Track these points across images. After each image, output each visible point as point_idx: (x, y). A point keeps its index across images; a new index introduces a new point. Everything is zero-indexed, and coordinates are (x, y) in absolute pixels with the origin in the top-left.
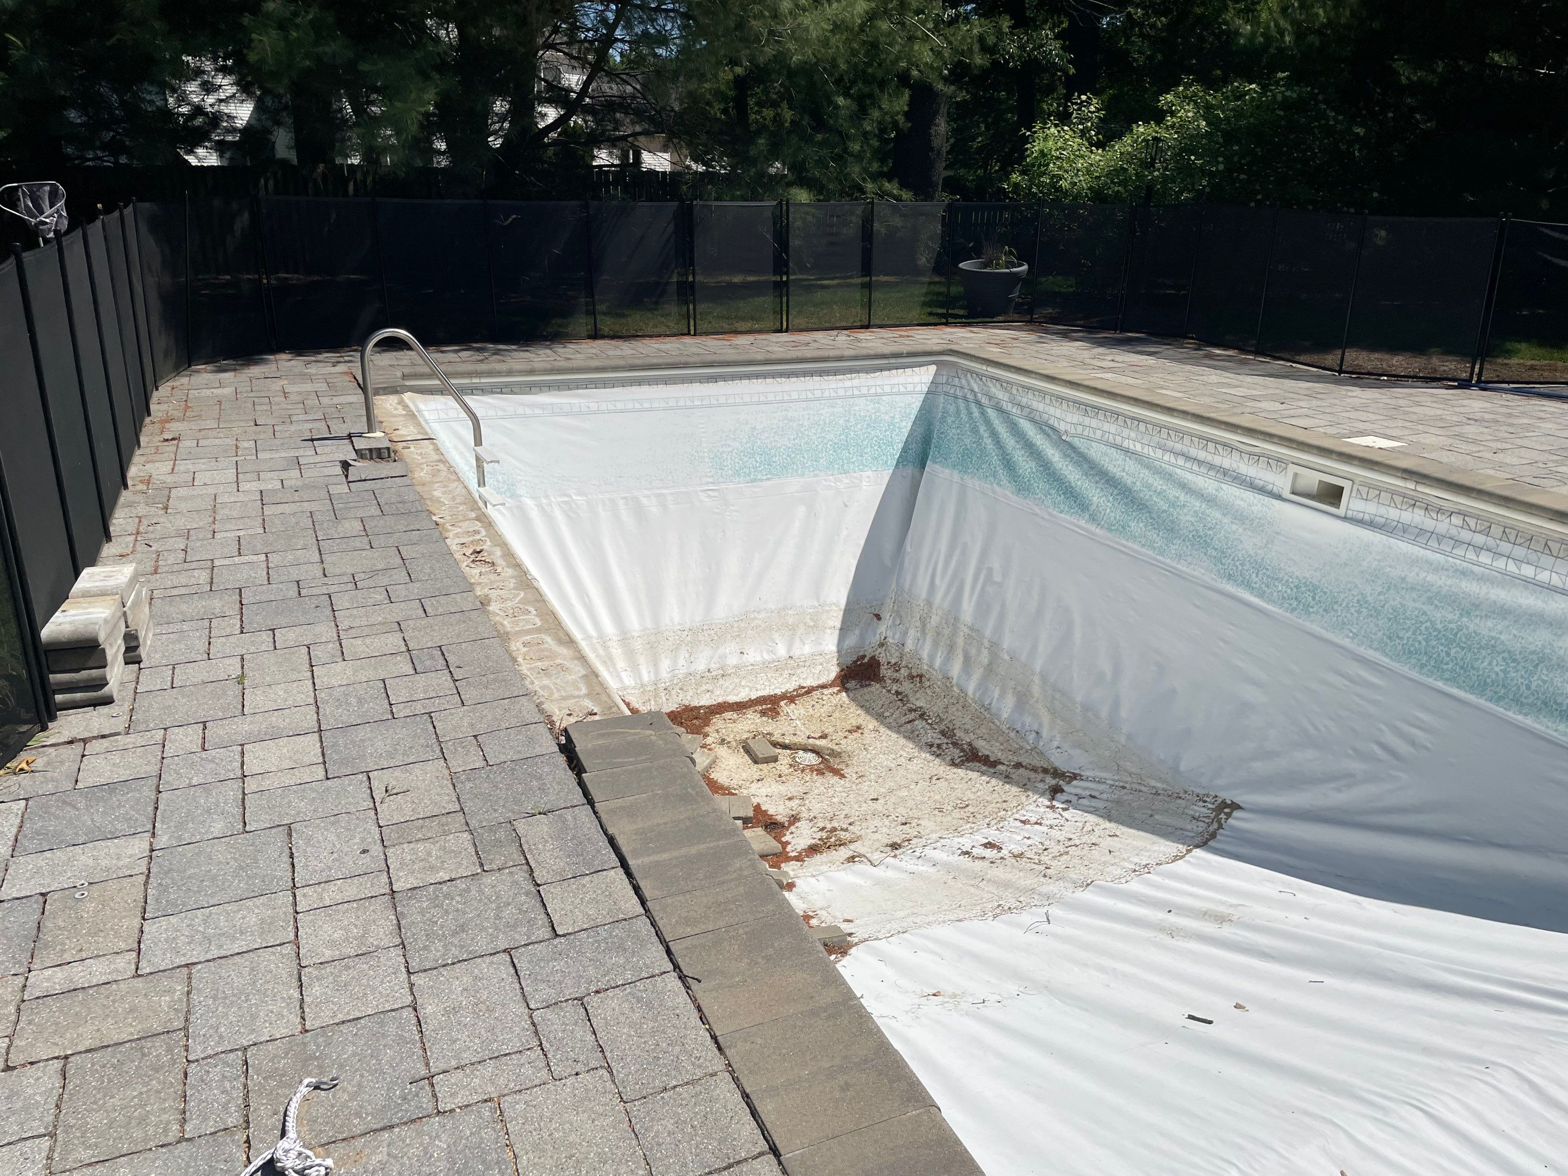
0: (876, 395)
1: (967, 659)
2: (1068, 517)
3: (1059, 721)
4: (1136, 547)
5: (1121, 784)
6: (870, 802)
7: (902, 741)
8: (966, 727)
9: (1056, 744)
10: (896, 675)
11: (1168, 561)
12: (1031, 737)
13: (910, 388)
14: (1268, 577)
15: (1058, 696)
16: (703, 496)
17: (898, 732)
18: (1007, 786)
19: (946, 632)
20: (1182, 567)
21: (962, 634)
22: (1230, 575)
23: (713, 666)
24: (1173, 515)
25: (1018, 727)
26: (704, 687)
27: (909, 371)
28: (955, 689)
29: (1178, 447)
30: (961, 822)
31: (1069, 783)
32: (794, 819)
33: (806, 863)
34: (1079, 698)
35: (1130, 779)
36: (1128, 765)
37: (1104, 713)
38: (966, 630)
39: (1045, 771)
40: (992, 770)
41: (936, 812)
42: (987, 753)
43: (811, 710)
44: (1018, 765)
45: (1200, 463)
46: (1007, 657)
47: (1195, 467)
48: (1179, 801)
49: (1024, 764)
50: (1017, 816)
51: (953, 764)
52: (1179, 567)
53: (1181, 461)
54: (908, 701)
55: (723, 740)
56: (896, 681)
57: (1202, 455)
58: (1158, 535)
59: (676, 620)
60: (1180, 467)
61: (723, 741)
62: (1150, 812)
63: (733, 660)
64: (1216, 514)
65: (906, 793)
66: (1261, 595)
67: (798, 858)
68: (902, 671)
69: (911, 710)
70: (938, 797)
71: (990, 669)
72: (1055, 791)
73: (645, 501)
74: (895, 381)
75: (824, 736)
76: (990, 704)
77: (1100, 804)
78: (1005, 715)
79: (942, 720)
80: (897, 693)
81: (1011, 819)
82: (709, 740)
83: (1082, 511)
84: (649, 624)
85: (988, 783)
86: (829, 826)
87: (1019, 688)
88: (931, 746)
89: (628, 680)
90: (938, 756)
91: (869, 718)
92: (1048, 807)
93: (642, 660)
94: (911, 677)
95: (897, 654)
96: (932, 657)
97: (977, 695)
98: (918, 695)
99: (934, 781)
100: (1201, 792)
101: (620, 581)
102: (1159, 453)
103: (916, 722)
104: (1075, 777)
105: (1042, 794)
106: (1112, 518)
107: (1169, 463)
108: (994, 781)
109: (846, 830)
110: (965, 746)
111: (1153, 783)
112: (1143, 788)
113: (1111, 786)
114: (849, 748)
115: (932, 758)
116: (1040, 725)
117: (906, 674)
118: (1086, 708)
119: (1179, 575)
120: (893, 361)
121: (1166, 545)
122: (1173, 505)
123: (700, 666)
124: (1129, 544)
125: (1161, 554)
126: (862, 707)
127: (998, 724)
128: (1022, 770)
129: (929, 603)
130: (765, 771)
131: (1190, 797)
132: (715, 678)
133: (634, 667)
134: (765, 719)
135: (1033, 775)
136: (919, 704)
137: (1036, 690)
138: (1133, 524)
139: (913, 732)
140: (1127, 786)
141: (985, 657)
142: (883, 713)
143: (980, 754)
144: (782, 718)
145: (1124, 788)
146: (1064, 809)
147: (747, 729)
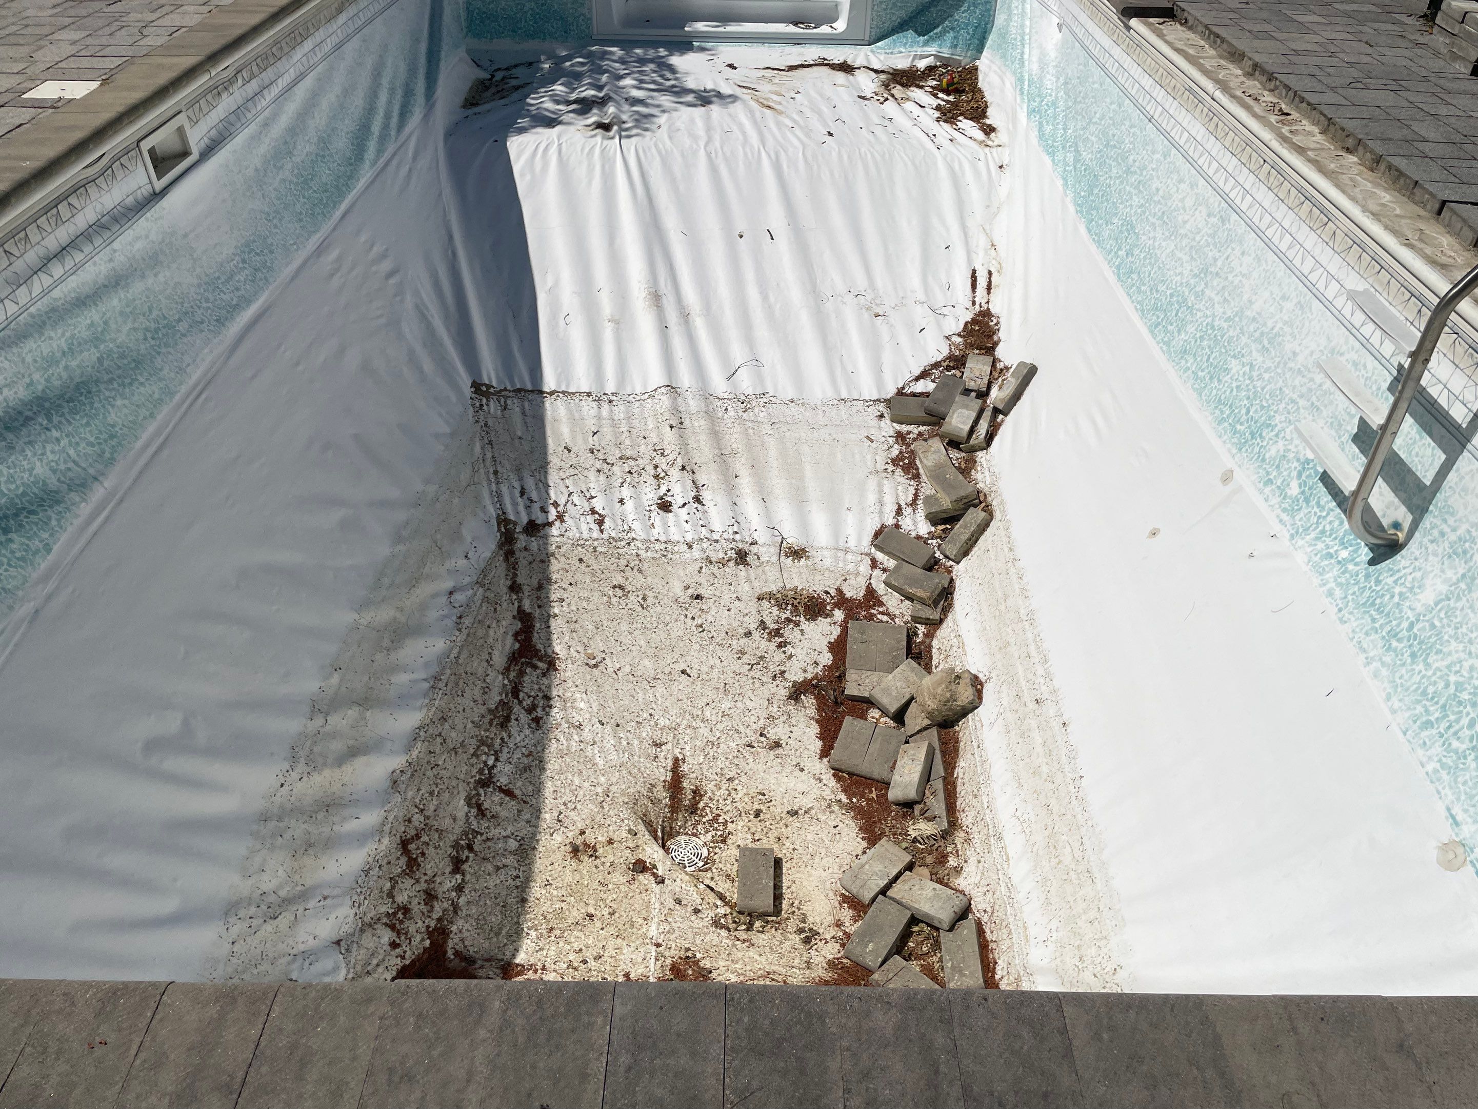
1: (353, 752)
2: (64, 538)
3: (426, 570)
4: (151, 428)
5: (492, 476)
6: (694, 673)
7: (552, 765)
8: (477, 692)
9: (462, 562)
10: (417, 907)
11: (184, 389)
12: (460, 597)
14: (227, 281)
15: (386, 581)
17: (538, 790)
18: (554, 577)
19: (298, 828)
20: (196, 375)
21: (299, 787)
22: (217, 321)
24: (111, 350)
25: (450, 622)
28: (415, 753)
29: (32, 257)
30: (645, 567)
31: (515, 523)
32: (797, 692)
33: (838, 584)
34: (384, 550)
35: (482, 471)
36: (465, 476)
37: (401, 516)
38: (295, 775)
39: (509, 554)
40: (537, 613)
41: (650, 600)
42: (509, 640)
43: (610, 951)
44: (515, 588)
45: (72, 245)
46: (335, 679)
47: (79, 257)
48: (490, 423)
49: (509, 583)
50: (596, 534)
51: (552, 665)
52: (195, 377)
53: (57, 270)
54: (466, 834)
55: (807, 941)
56: (430, 897)
57: (63, 234)
58: (142, 384)
60: (61, 280)
61: (809, 937)
62: (517, 441)
64: (137, 288)
65: (646, 662)
67: (842, 601)
68: (401, 898)
69: (481, 813)
70: (624, 627)
71: (366, 701)
72: (535, 528)
75: (640, 867)
76: (425, 680)
77: (530, 483)
78: (439, 645)
79: (482, 742)
80: (457, 865)
81: (605, 536)
82: (831, 951)
83: (58, 502)
85: (562, 600)
86: (773, 646)
87: (386, 643)
88: (537, 720)
90: (548, 698)
91: (540, 864)
92: (562, 521)
94: (413, 865)
95: (368, 941)
96: (361, 838)
97: (419, 703)
98: (447, 824)
99: (599, 659)
100: (471, 412)
102: (22, 294)
103: (503, 780)
104: (503, 521)
105: (546, 537)
106: (89, 450)
107: (46, 292)
108: (553, 597)
109: (763, 625)
110: (513, 674)
111: (478, 449)
112: (489, 455)
113: (498, 483)
114: (625, 814)
115: (556, 702)
116: (435, 596)
117: (409, 882)
118: (398, 539)
119: (208, 382)
121: (160, 380)
122: (96, 340)
124: (145, 436)
125: (172, 394)
126: (524, 901)
127: (455, 651)
128: (520, 580)
129: (231, 909)
130: (772, 835)
131: (482, 418)
134: (706, 963)
135: (523, 563)
136: (460, 806)
137: (384, 615)
138: (112, 417)
139: (528, 768)
140: (491, 470)
141: (341, 720)
142: (514, 853)
143: (517, 645)
144: (673, 954)
145: (496, 473)
146: (556, 504)
147: (752, 953)
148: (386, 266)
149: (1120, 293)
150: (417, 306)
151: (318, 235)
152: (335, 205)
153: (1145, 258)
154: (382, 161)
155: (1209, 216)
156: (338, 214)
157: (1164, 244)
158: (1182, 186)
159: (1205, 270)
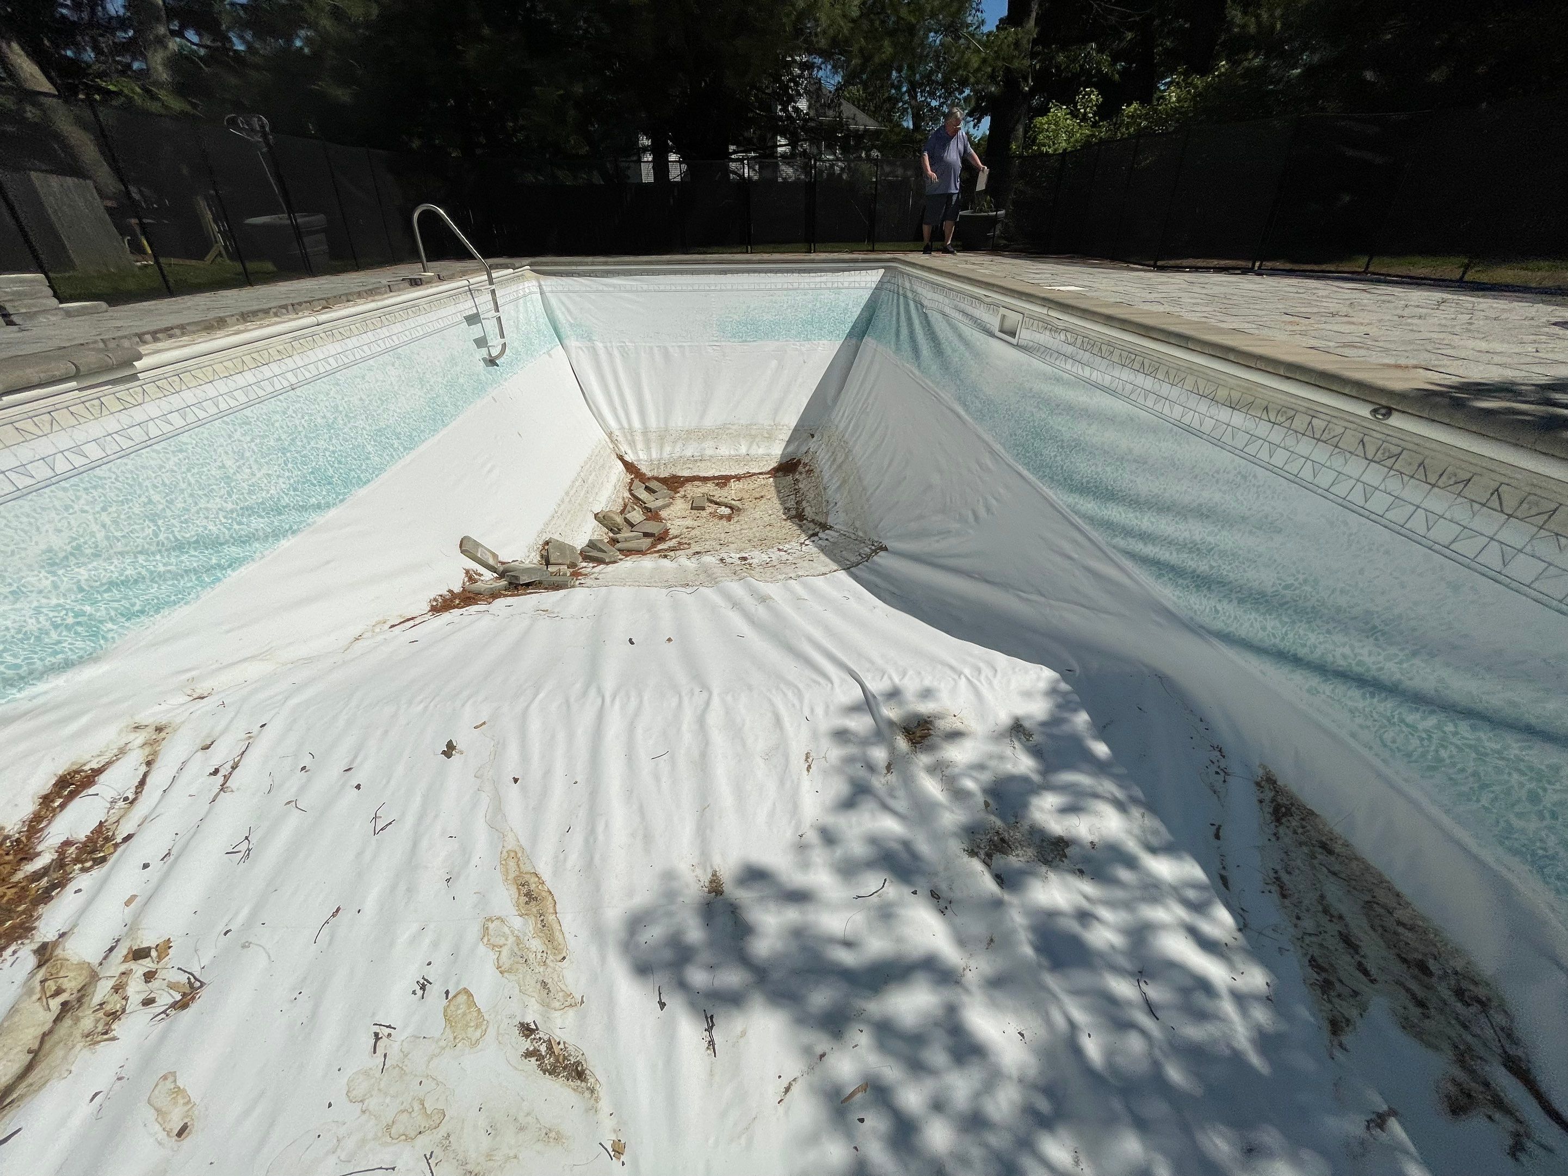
0: (838, 288)
1: (834, 460)
4: (929, 382)
5: (845, 533)
7: (777, 504)
8: (810, 498)
9: (837, 510)
10: (802, 470)
11: (938, 390)
13: (863, 284)
15: (858, 481)
16: (710, 349)
17: (779, 500)
18: (796, 531)
19: (835, 444)
20: (942, 394)
21: (840, 445)
23: (696, 454)
25: (830, 499)
26: (688, 466)
27: (863, 272)
28: (819, 478)
31: (824, 531)
34: (865, 484)
35: (852, 532)
36: (857, 523)
37: (870, 491)
38: (843, 443)
39: (820, 524)
40: (799, 523)
42: (806, 514)
43: (745, 485)
44: (813, 520)
46: (850, 458)
48: (861, 544)
49: (816, 520)
50: (781, 546)
51: (787, 518)
54: (797, 484)
55: (684, 496)
56: (800, 473)
59: (680, 424)
62: (844, 549)
63: (709, 452)
66: (967, 411)
69: (794, 488)
71: (840, 466)
72: (814, 535)
73: (671, 349)
74: (852, 279)
75: (741, 500)
76: (827, 487)
77: (826, 544)
78: (830, 493)
79: (803, 494)
80: (796, 479)
81: (775, 547)
82: (676, 494)
84: (662, 425)
85: (790, 529)
87: (845, 478)
88: (787, 508)
89: (643, 456)
90: (785, 514)
91: (773, 492)
92: (801, 543)
93: (653, 445)
96: (822, 459)
97: (826, 481)
98: (803, 481)
100: (877, 540)
101: (647, 396)
102: (954, 311)
103: (793, 496)
104: (829, 528)
105: (806, 536)
108: (793, 528)
110: (800, 510)
111: (859, 533)
112: (853, 535)
113: (840, 534)
114: (749, 507)
115: (782, 515)
116: (839, 499)
117: (806, 469)
118: (864, 490)
119: (939, 399)
120: (852, 265)
123: (688, 453)
125: (937, 386)
126: (774, 485)
127: (823, 498)
128: (811, 523)
129: (837, 427)
130: (693, 514)
131: (868, 542)
132: (696, 461)
133: (648, 448)
134: (715, 487)
135: (813, 526)
136: (800, 486)
137: (851, 478)
139: (785, 500)
140: (847, 534)
141: (842, 459)
142: (782, 489)
145: (844, 536)
146: (807, 545)
147: (701, 491)
148: (982, 512)
149: (422, 448)
150: (949, 532)
151: (1003, 451)
152: (1026, 465)
153: (404, 422)
154: (1079, 521)
155: (393, 365)
156: (1020, 468)
157: (400, 405)
158: (367, 378)
159: (421, 380)
